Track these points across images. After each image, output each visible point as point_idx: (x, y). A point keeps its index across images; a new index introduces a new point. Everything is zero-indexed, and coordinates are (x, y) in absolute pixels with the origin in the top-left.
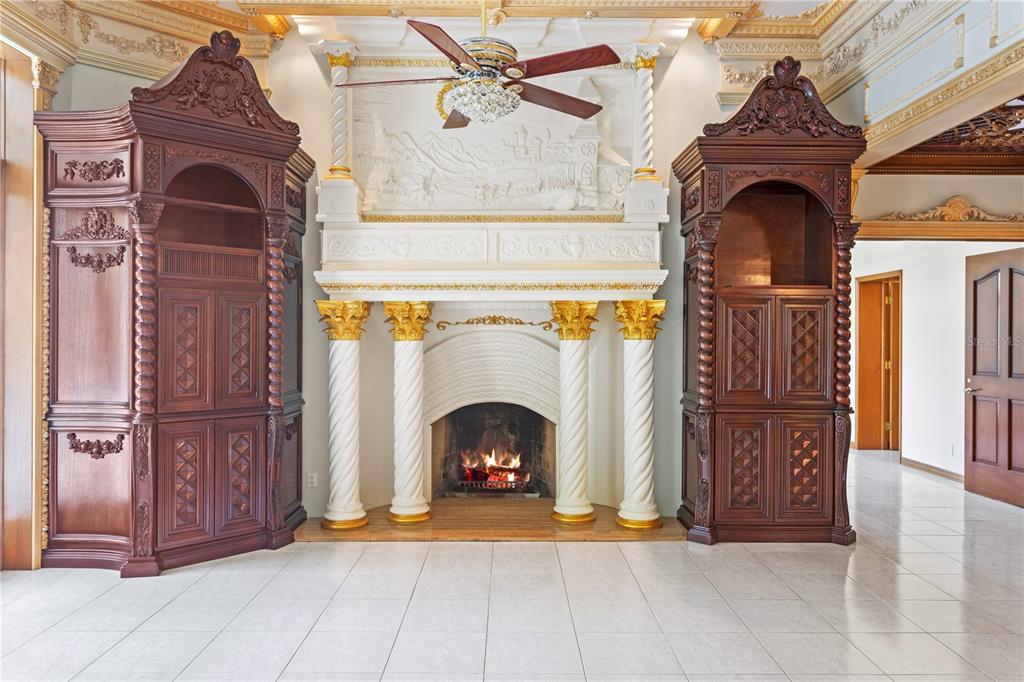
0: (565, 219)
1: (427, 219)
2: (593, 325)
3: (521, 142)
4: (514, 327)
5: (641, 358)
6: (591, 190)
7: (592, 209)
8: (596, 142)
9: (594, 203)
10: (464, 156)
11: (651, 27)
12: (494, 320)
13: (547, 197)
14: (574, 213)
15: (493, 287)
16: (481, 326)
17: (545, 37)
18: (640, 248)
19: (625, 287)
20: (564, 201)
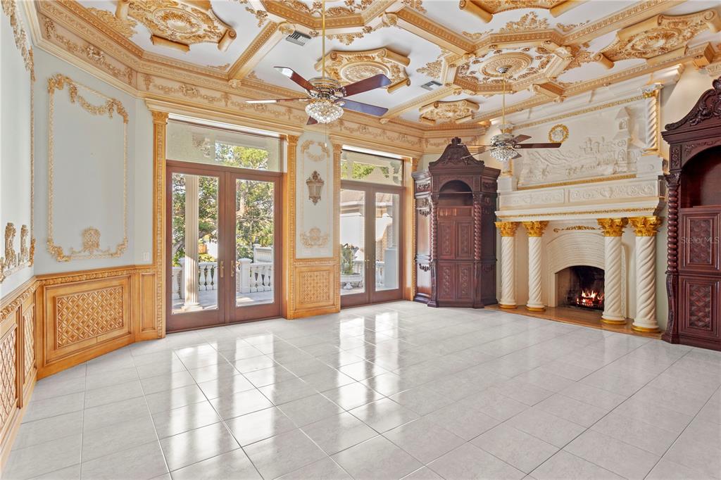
0: (608, 179)
1: (542, 187)
2: (623, 230)
3: (589, 146)
4: (591, 231)
5: (643, 245)
6: (623, 163)
7: (625, 172)
8: (626, 139)
9: (625, 169)
10: (561, 157)
11: (652, 76)
12: (580, 228)
13: (600, 169)
14: (613, 176)
15: (565, 214)
16: (574, 230)
17: (591, 98)
18: (646, 190)
19: (634, 210)
20: (608, 171)
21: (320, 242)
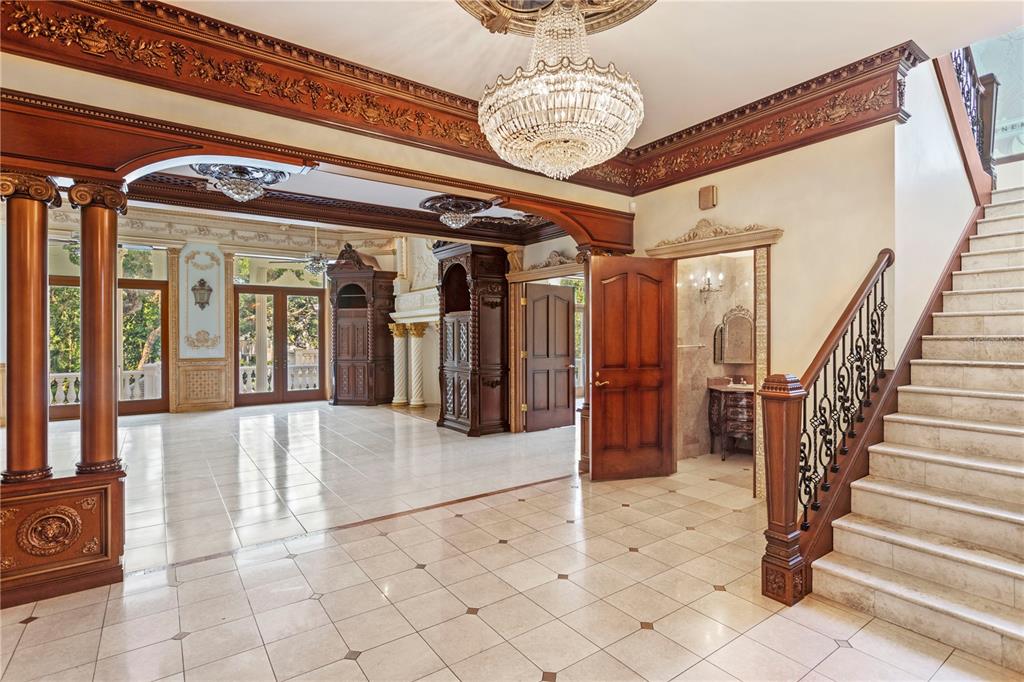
21: (209, 343)
